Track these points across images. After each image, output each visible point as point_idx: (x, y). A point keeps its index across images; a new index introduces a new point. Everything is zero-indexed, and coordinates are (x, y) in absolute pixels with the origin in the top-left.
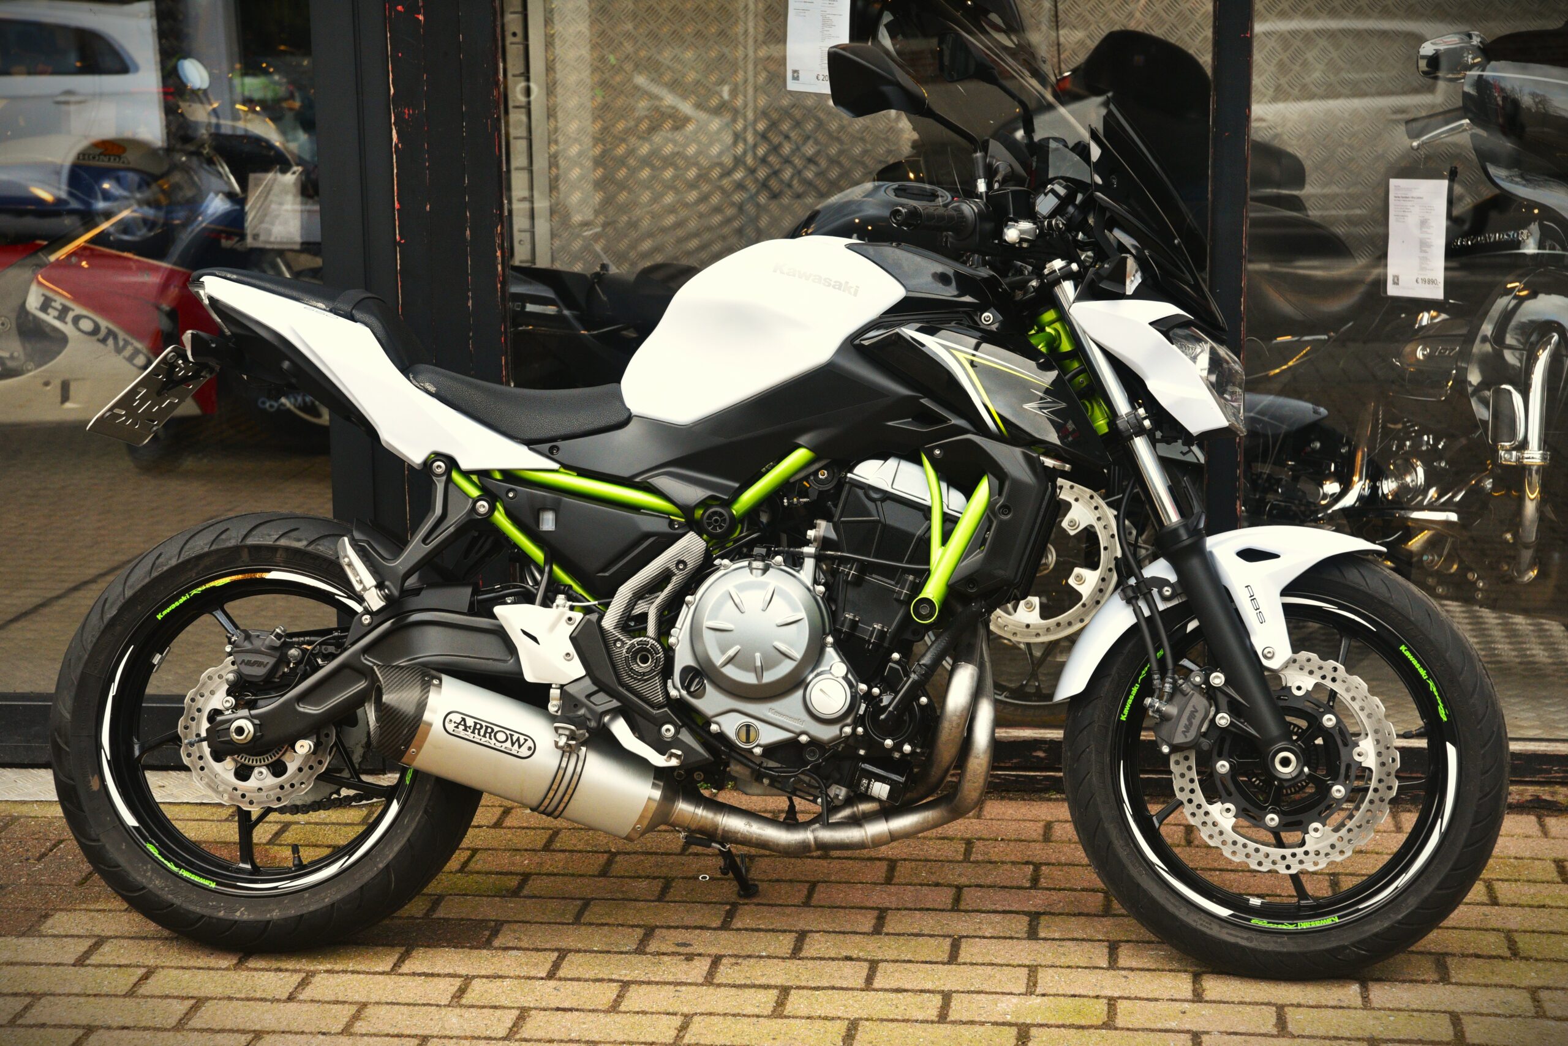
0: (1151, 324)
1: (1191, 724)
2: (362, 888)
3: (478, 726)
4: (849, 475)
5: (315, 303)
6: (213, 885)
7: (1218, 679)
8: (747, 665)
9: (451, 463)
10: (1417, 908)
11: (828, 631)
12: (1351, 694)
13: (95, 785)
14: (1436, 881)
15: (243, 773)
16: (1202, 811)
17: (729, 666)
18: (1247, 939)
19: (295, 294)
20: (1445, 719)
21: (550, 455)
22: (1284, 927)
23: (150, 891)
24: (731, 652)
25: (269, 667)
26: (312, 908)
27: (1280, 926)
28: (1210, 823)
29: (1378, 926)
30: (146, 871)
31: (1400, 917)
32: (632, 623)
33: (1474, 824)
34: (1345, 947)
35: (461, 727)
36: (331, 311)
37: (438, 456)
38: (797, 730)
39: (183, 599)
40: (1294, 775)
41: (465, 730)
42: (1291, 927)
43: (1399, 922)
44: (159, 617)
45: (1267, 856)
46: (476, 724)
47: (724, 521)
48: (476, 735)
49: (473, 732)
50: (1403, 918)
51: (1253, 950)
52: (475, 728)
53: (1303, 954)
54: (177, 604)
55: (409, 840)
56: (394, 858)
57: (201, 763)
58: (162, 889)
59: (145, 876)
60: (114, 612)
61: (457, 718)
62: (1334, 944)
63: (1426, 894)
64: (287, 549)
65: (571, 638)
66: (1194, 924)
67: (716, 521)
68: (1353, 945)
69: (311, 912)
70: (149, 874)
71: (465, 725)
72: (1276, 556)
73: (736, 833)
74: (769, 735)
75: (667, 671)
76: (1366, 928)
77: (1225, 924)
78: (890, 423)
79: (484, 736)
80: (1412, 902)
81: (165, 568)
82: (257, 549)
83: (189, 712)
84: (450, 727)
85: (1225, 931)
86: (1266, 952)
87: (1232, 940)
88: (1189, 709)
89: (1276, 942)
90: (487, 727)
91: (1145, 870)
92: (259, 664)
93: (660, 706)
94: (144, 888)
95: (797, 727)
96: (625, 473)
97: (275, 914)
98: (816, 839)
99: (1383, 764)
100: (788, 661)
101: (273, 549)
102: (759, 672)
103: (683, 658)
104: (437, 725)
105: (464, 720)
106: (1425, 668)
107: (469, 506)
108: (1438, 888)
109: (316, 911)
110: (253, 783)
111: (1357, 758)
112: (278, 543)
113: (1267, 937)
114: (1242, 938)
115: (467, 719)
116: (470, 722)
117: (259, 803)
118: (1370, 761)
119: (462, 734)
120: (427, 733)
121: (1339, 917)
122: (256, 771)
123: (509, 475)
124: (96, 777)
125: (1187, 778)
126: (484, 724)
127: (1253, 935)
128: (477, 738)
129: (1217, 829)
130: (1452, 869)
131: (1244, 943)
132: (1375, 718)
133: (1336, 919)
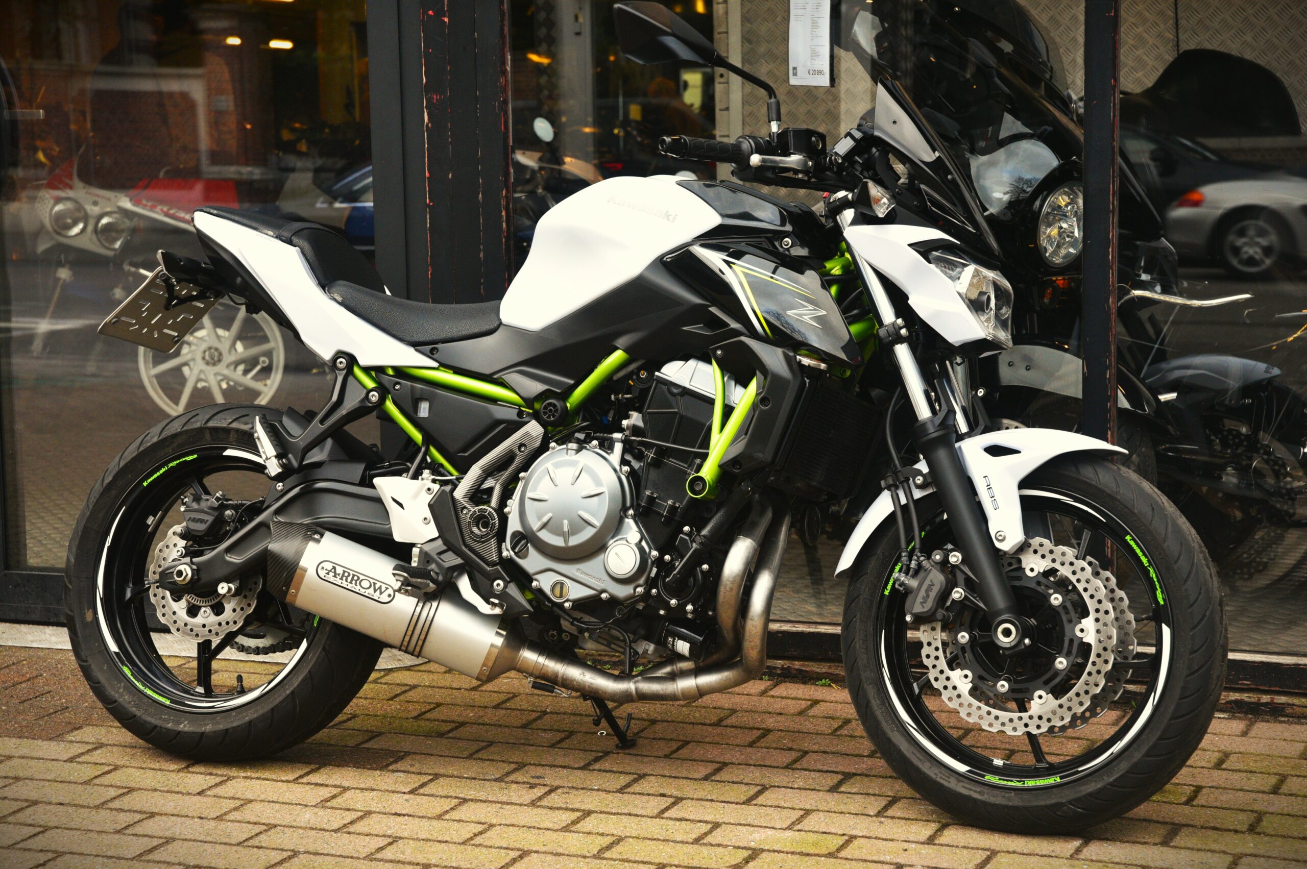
0: (910, 245)
1: (928, 596)
2: (272, 709)
3: (346, 574)
4: (657, 373)
5: (266, 231)
6: (168, 702)
7: (955, 558)
8: (558, 532)
9: (352, 360)
10: (1127, 772)
11: (628, 504)
12: (1077, 577)
13: (89, 616)
14: (1144, 749)
15: (193, 611)
16: (944, 676)
17: (544, 531)
18: (979, 793)
19: (254, 224)
20: (1162, 603)
21: (431, 355)
22: (1013, 784)
23: (120, 704)
24: (545, 519)
25: (208, 523)
26: (235, 724)
27: (1009, 783)
28: (950, 687)
29: (1092, 787)
30: (119, 688)
31: (1111, 779)
32: (478, 495)
33: (1181, 699)
34: (1062, 804)
35: (332, 574)
36: (277, 237)
37: (340, 354)
38: (599, 588)
39: (163, 470)
40: (1013, 644)
41: (335, 576)
42: (1019, 785)
43: (1111, 784)
44: (145, 484)
45: (997, 718)
46: (344, 572)
47: (556, 411)
48: (344, 582)
49: (341, 579)
50: (1115, 780)
51: (984, 803)
52: (343, 575)
53: (1026, 808)
54: (158, 474)
55: (310, 672)
56: (298, 686)
57: (164, 602)
58: (129, 703)
59: (118, 692)
60: (110, 479)
61: (329, 566)
62: (1053, 801)
63: (1135, 760)
64: (237, 431)
65: (429, 505)
66: (934, 776)
67: (551, 411)
68: (1070, 802)
69: (234, 728)
70: (121, 690)
71: (335, 572)
72: (1018, 452)
73: (572, 681)
74: (576, 592)
75: (501, 536)
76: (1083, 788)
77: (962, 779)
78: (685, 328)
79: (351, 582)
80: (1124, 766)
81: (149, 444)
82: (215, 430)
83: (157, 560)
84: (322, 573)
85: (961, 784)
86: (994, 805)
87: (965, 792)
88: (927, 582)
89: (1004, 797)
90: (354, 576)
91: (897, 727)
92: (201, 521)
93: (493, 564)
94: (116, 701)
95: (599, 585)
96: (487, 371)
97: (209, 728)
98: (637, 689)
99: (1102, 640)
100: (590, 528)
101: (227, 431)
102: (566, 536)
103: (514, 525)
104: (311, 572)
105: (334, 568)
106: (1146, 557)
107: (363, 395)
108: (1147, 754)
109: (238, 726)
110: (199, 620)
111: (1079, 634)
112: (231, 426)
113: (996, 792)
114: (975, 791)
115: (337, 567)
116: (339, 570)
117: (202, 636)
118: (1090, 637)
119: (332, 579)
120: (303, 577)
121: (1061, 778)
122: (203, 609)
123: (400, 372)
124: (91, 610)
125: (933, 646)
126: (351, 573)
127: (982, 788)
128: (345, 584)
129: (956, 693)
130: (1160, 739)
131: (976, 796)
132: (1096, 599)
133: (1058, 780)
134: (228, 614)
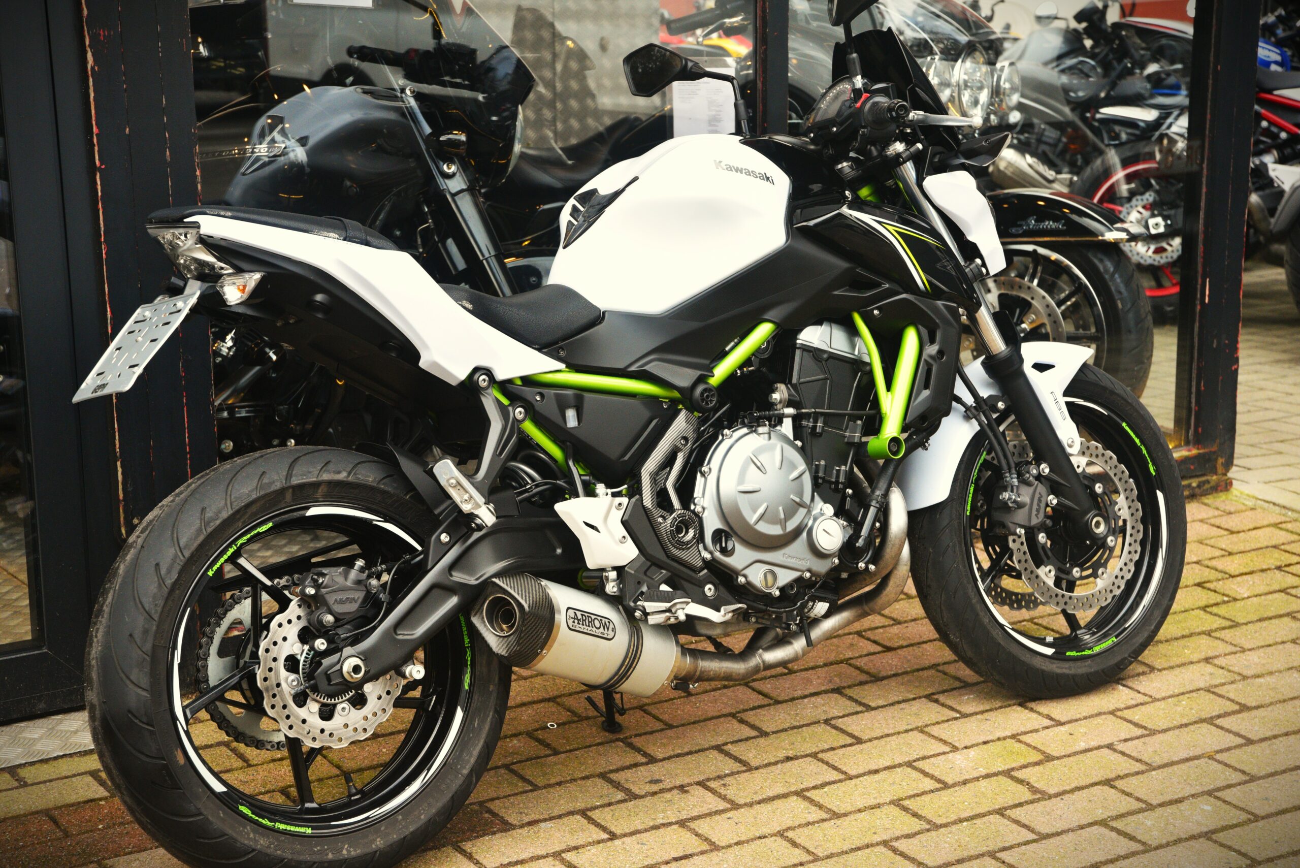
1: (1040, 507)
2: (453, 797)
3: (584, 618)
4: (797, 341)
6: (309, 831)
7: (1045, 469)
8: (774, 521)
9: (489, 375)
13: (181, 760)
15: (327, 713)
17: (760, 522)
18: (1068, 668)
19: (302, 225)
20: (1154, 473)
21: (556, 356)
22: (1086, 653)
23: (260, 852)
24: (761, 510)
26: (412, 828)
27: (1083, 653)
28: (1041, 584)
30: (248, 834)
35: (577, 622)
38: (803, 569)
39: (231, 551)
41: (579, 624)
42: (1090, 652)
44: (210, 573)
46: (582, 616)
47: (713, 396)
48: (585, 626)
49: (583, 624)
51: (1074, 676)
53: (1103, 670)
54: (225, 557)
55: (485, 742)
56: (476, 762)
57: (286, 712)
58: (269, 847)
59: (249, 839)
60: (175, 576)
61: (572, 614)
62: (1119, 658)
64: (330, 483)
65: (622, 522)
67: (707, 396)
68: (1130, 655)
69: (412, 833)
70: (252, 835)
71: (578, 619)
73: (709, 672)
74: (785, 577)
75: (700, 538)
76: (1134, 641)
77: (1053, 661)
78: (836, 293)
79: (590, 626)
81: (218, 522)
82: (301, 487)
83: (265, 663)
84: (571, 624)
85: (1054, 665)
86: (1082, 675)
87: (1060, 671)
89: (1085, 666)
90: (589, 618)
92: (352, 600)
93: (699, 570)
94: (254, 850)
95: (803, 565)
96: (620, 365)
97: (379, 843)
99: (1132, 515)
100: (801, 508)
101: (316, 485)
102: (784, 525)
103: (712, 523)
104: (562, 623)
106: (1138, 437)
107: (512, 414)
109: (417, 830)
110: (337, 721)
111: (1117, 513)
112: (320, 479)
113: (1079, 664)
114: (1065, 668)
115: (577, 613)
116: (579, 615)
117: (347, 739)
118: (1124, 514)
119: (578, 628)
120: (557, 630)
121: (1116, 637)
122: (339, 707)
123: (527, 381)
124: (179, 750)
125: (1021, 552)
126: (586, 615)
127: (1071, 664)
128: (586, 630)
131: (1067, 671)
132: (1123, 481)
133: (1114, 639)
134: (372, 704)
